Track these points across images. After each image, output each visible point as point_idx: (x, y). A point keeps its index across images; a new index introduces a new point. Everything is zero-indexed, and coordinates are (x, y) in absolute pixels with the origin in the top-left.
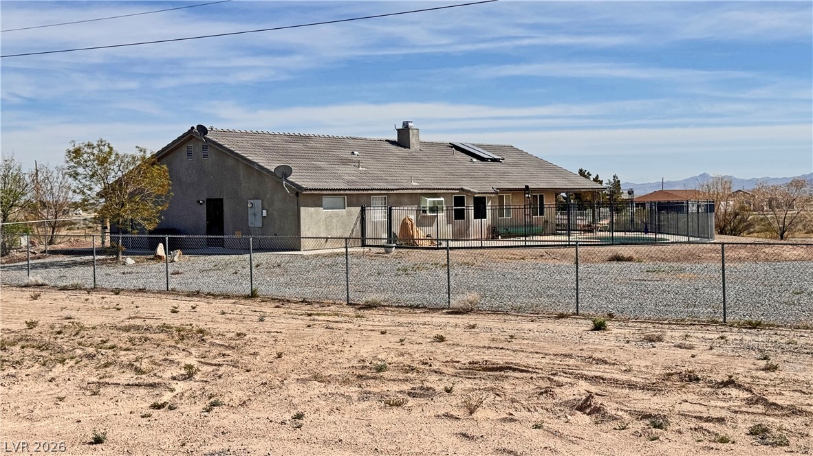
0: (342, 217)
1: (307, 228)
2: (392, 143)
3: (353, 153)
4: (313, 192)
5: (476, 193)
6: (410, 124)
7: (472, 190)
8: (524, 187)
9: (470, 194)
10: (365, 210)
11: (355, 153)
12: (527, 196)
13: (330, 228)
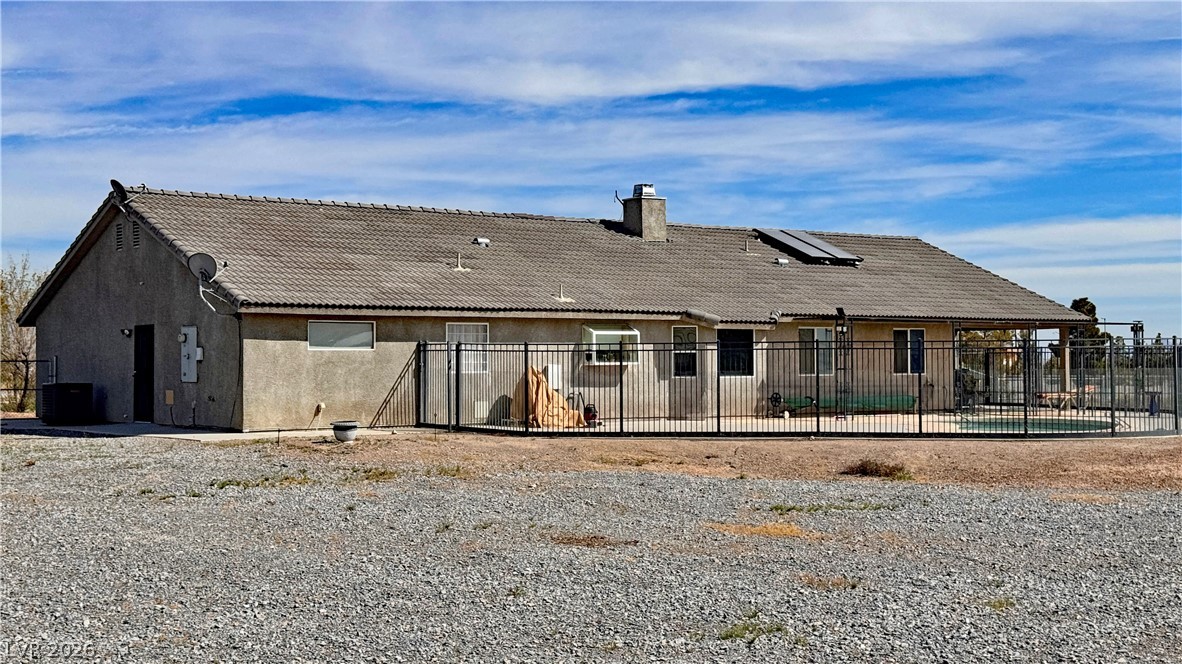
0: (362, 363)
1: (261, 384)
2: (609, 225)
3: (476, 240)
4: (267, 310)
5: (715, 322)
6: (645, 190)
7: (707, 315)
8: (835, 313)
9: (703, 324)
10: (425, 351)
11: (480, 240)
12: (839, 329)
13: (326, 386)
